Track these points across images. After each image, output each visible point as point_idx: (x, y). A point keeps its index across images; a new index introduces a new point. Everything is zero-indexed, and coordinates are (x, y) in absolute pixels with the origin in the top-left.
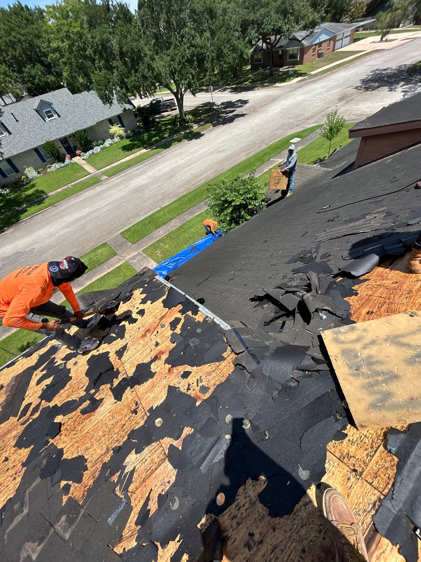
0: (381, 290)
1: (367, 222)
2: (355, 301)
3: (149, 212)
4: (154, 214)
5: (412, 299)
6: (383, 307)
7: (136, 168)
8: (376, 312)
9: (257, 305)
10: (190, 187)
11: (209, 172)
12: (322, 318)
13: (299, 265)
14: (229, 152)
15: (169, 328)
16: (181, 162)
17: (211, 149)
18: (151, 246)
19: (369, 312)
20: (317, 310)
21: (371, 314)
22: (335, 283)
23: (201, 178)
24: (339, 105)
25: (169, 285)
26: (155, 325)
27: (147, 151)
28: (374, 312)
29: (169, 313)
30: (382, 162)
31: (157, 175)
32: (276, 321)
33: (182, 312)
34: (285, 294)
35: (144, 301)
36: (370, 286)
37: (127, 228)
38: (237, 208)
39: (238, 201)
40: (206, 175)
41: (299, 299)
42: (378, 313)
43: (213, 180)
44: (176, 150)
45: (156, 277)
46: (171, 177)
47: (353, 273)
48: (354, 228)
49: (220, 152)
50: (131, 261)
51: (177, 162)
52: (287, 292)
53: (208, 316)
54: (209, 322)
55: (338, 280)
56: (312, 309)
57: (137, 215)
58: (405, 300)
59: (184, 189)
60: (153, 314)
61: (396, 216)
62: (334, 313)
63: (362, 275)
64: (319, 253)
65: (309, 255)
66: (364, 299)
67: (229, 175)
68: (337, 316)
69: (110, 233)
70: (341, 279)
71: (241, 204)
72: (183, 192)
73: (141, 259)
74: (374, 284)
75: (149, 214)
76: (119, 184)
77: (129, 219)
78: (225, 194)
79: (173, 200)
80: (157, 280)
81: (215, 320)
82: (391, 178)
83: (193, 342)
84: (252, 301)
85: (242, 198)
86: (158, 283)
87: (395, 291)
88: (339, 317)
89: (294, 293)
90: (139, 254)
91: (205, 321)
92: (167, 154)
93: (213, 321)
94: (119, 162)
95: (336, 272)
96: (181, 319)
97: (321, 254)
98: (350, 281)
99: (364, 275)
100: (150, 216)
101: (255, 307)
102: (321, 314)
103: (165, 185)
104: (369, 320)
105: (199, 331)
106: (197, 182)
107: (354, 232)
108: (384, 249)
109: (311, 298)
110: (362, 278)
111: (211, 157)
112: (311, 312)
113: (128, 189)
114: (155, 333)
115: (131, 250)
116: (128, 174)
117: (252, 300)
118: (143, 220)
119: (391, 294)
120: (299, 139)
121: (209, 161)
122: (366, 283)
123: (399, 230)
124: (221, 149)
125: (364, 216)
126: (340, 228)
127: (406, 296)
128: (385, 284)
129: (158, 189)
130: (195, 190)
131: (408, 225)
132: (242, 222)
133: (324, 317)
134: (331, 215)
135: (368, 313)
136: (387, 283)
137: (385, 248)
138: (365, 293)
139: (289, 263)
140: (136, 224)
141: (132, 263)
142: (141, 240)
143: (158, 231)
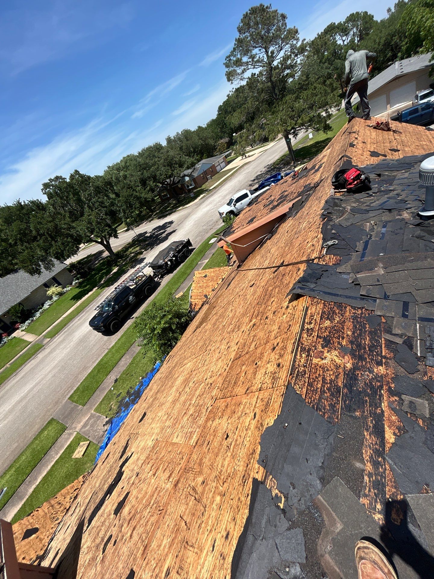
4: (102, 360)
7: (79, 318)
57: (85, 368)
69: (57, 403)
71: (164, 328)
73: (94, 422)
76: (62, 342)
77: (77, 377)
79: (120, 336)
90: (92, 416)
94: (61, 319)
100: (98, 364)
113: (72, 343)
116: (71, 327)
118: (92, 371)
120: (216, 239)
141: (84, 433)
142: (92, 397)
143: (109, 377)
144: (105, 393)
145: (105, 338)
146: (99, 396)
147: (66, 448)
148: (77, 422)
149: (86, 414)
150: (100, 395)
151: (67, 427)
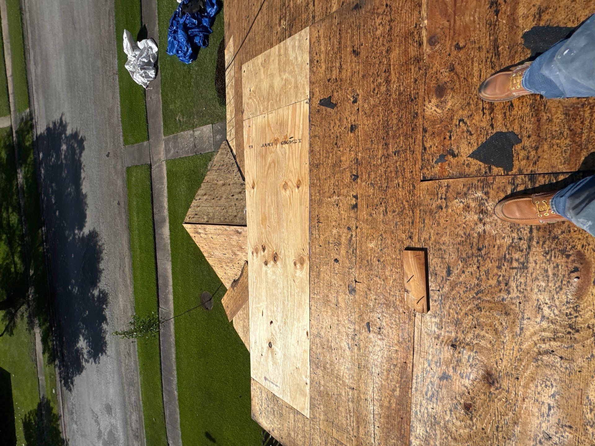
3: (114, 92)
18: (165, 121)
31: (60, 41)
37: (121, 133)
50: (169, 155)
57: (110, 110)
73: (174, 143)
75: (118, 94)
77: (110, 123)
115: (155, 147)
141: (173, 156)
142: (150, 128)
143: (149, 99)
144: (161, 115)
145: (99, 63)
146: (157, 123)
147: (168, 176)
148: (157, 155)
149: (158, 144)
151: (151, 164)
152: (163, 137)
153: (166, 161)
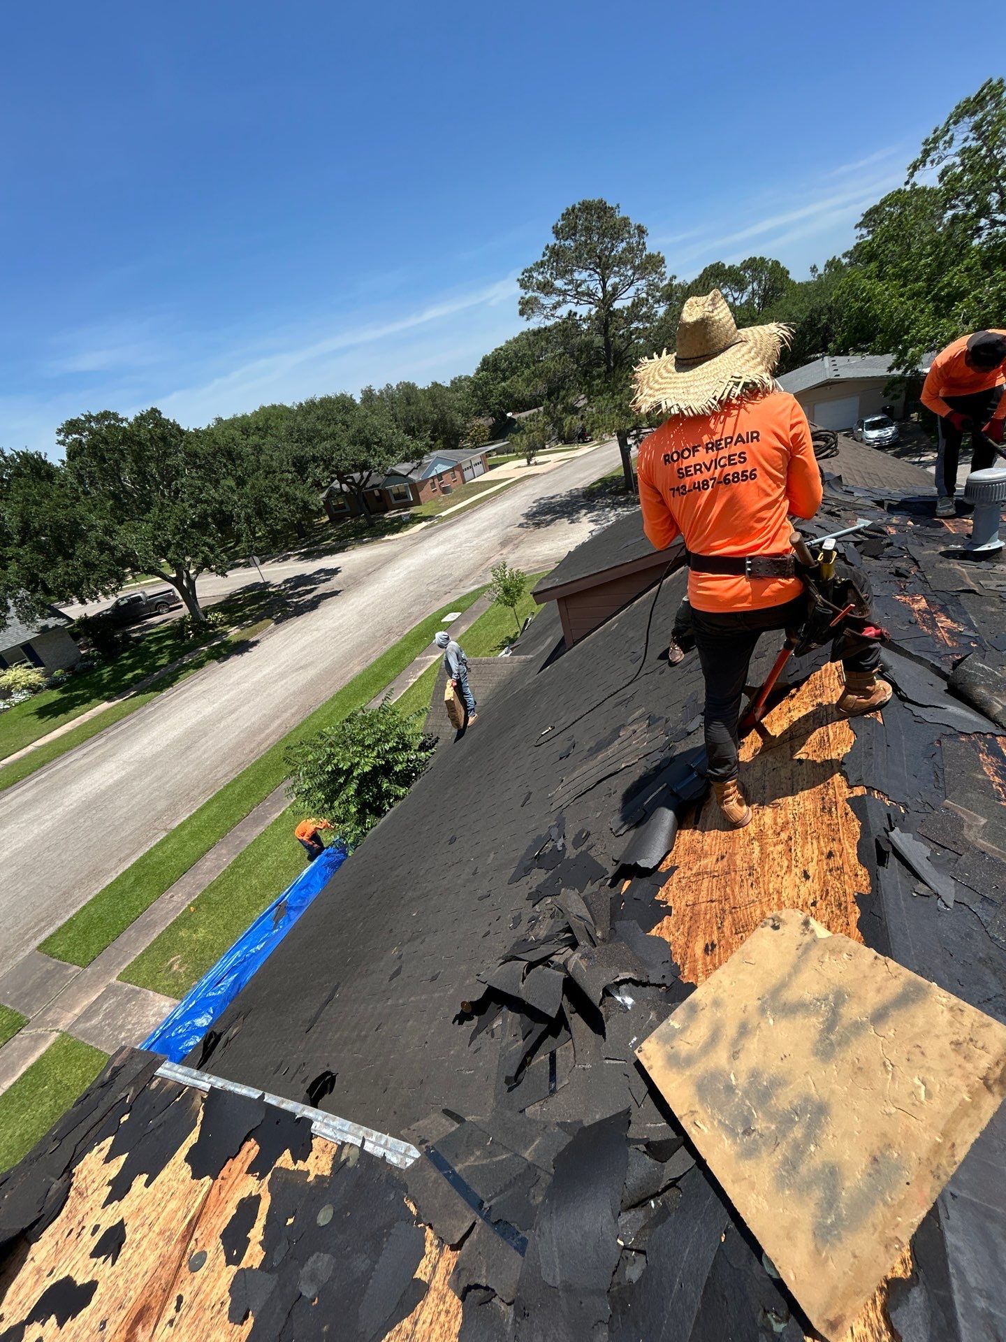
0: (706, 883)
1: (625, 743)
2: (673, 930)
3: (134, 852)
4: (149, 854)
5: (761, 885)
6: (726, 924)
7: (85, 751)
8: (719, 941)
9: (477, 1031)
10: (243, 757)
11: (288, 714)
12: (626, 1006)
13: (539, 876)
14: (322, 666)
15: (223, 1258)
16: (208, 710)
17: (280, 666)
18: (147, 951)
19: (707, 945)
20: (607, 992)
21: (712, 950)
22: (620, 899)
23: (267, 731)
24: (505, 551)
25: (206, 1082)
26: (165, 1274)
27: (113, 704)
28: (716, 942)
29: (215, 1191)
30: (605, 630)
31: (148, 753)
32: (533, 1063)
33: (259, 1167)
34: (528, 972)
35: (119, 1188)
36: (684, 881)
37: (60, 923)
38: (368, 780)
39: (366, 764)
40: (278, 722)
41: (562, 975)
42: (723, 942)
43: (298, 728)
44: (192, 686)
45: (160, 1071)
46: (189, 748)
47: (643, 863)
48: (609, 762)
49: (302, 668)
50: (81, 1026)
51: (199, 712)
52: (531, 966)
53: (344, 1144)
54: (350, 1164)
55: (624, 889)
56: (595, 995)
57: (96, 873)
58: (751, 892)
59: (228, 768)
60: (156, 1229)
61: (664, 720)
62: (645, 980)
63: (661, 862)
64: (568, 836)
65: (550, 845)
66: (687, 919)
67: (334, 710)
68: (654, 985)
70: (627, 883)
71: (374, 767)
72: (226, 776)
73: (119, 1004)
74: (689, 873)
75: (134, 859)
77: (67, 893)
78: (331, 756)
79: (202, 801)
80: (164, 1080)
81: (368, 1147)
82: (629, 654)
83: (313, 1278)
84: (461, 1023)
85: (375, 754)
86: (169, 1092)
87: (728, 877)
88: (659, 986)
89: (545, 961)
90: (111, 990)
91: (339, 1165)
92: (171, 700)
93: (365, 1156)
94: (30, 748)
95: (612, 870)
96: (257, 1199)
97: (570, 837)
98: (646, 882)
99: (663, 859)
100: (137, 865)
101: (473, 1038)
102: (619, 998)
103: (175, 771)
104: (716, 968)
105: (324, 1217)
106: (260, 744)
107: (611, 769)
108: (673, 794)
109: (583, 964)
110: (663, 868)
111: (283, 683)
112: (597, 1003)
113: (61, 809)
114: (170, 1312)
115: (80, 990)
116: (59, 771)
117: (462, 1018)
118: (118, 881)
119: (725, 888)
120: (458, 614)
121: (280, 691)
122: (675, 877)
123: (682, 747)
124: (303, 663)
125: (615, 734)
126: (585, 768)
127: (750, 882)
128: (706, 867)
129: (155, 785)
130: (258, 762)
131: (689, 734)
132: (391, 806)
133: (629, 1001)
134: (560, 745)
135: (706, 950)
136: (709, 862)
137: (675, 790)
138: (683, 903)
139: (515, 879)
140: (91, 903)
141: (84, 1033)
142: (115, 944)
143: (168, 897)
144: (155, 936)
145: (161, 805)
146: (136, 944)
147: (24, 1075)
148: (62, 1008)
149: (92, 986)
150: (136, 940)
151: (28, 1021)
152: (113, 980)
153: (63, 1034)
